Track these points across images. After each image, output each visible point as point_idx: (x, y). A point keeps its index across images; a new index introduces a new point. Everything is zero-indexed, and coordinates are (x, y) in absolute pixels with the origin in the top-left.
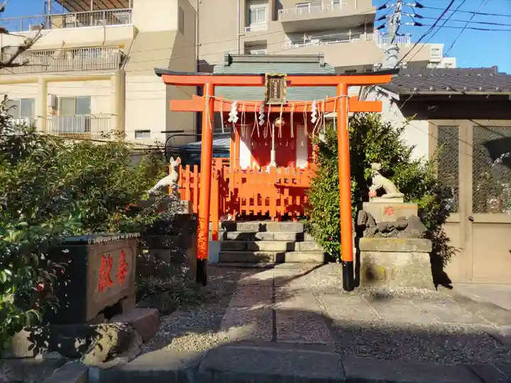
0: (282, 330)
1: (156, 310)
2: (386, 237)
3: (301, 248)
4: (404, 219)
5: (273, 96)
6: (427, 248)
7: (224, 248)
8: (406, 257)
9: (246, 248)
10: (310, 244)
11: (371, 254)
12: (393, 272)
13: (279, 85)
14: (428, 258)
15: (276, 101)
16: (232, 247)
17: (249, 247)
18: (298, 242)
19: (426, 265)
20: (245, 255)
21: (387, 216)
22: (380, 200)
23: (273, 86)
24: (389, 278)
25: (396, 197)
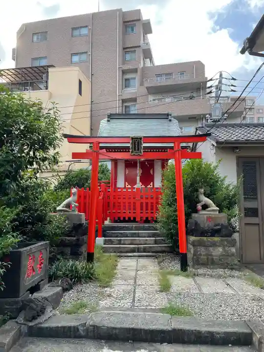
0: (139, 300)
1: (61, 288)
2: (208, 237)
3: (156, 242)
4: (218, 225)
5: (135, 150)
6: (233, 244)
7: (105, 242)
8: (220, 249)
9: (120, 242)
10: (162, 240)
11: (199, 248)
12: (213, 259)
13: (138, 143)
14: (233, 250)
15: (137, 153)
16: (111, 242)
17: (122, 242)
18: (154, 238)
19: (233, 255)
20: (120, 247)
21: (208, 223)
22: (204, 212)
23: (135, 144)
24: (210, 263)
25: (213, 210)
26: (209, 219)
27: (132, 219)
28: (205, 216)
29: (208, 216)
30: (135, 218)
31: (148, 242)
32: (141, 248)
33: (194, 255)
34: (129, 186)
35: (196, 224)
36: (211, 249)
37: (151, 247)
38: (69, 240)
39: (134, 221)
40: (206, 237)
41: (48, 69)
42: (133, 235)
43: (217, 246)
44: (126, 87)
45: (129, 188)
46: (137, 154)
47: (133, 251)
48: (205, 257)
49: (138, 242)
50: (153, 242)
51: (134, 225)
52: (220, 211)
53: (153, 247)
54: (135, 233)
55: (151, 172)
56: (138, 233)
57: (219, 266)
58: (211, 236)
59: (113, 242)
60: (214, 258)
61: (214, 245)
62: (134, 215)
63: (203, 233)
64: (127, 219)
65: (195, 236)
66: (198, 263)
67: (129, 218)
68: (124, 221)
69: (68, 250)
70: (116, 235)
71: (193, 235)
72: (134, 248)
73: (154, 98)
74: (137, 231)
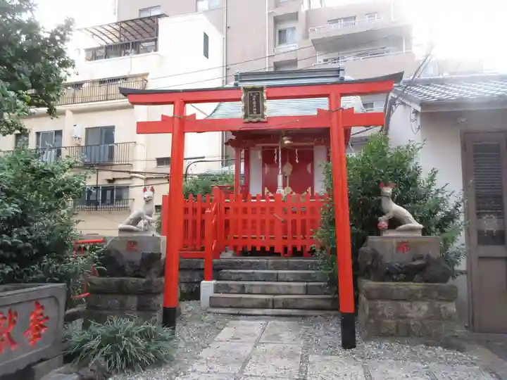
2: (399, 281)
3: (307, 290)
4: (421, 258)
5: (251, 112)
6: (451, 295)
7: (217, 289)
8: (425, 307)
9: (242, 290)
10: (320, 286)
11: (380, 304)
12: (408, 325)
13: (258, 98)
14: (452, 308)
15: (255, 117)
16: (227, 289)
17: (246, 289)
18: (305, 284)
19: (450, 317)
20: (240, 298)
21: (401, 254)
22: (392, 234)
23: (251, 100)
24: (403, 332)
25: (412, 230)
26: (402, 246)
27: (267, 249)
28: (394, 241)
29: (400, 240)
30: (272, 248)
31: (291, 291)
32: (277, 300)
33: (371, 316)
35: (376, 256)
36: (405, 305)
37: (296, 299)
38: (133, 283)
39: (271, 252)
40: (395, 280)
41: (157, 21)
42: (267, 278)
43: (417, 299)
44: (280, 43)
46: (255, 120)
47: (264, 305)
48: (392, 321)
49: (275, 290)
50: (302, 291)
51: (271, 260)
52: (425, 232)
53: (300, 299)
54: (273, 274)
55: (309, 169)
56: (277, 274)
57: (421, 339)
58: (405, 280)
59: (232, 289)
60: (412, 323)
61: (411, 297)
63: (389, 274)
64: (258, 249)
65: (374, 280)
66: (379, 333)
67: (263, 248)
68: (254, 253)
69: (133, 301)
70: (237, 276)
71: (369, 278)
72: (266, 299)
73: (326, 58)
74: (275, 272)
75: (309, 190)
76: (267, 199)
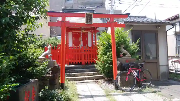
3: (94, 74)
5: (88, 21)
10: (97, 73)
13: (90, 17)
17: (76, 75)
18: (93, 72)
22: (124, 57)
23: (88, 18)
27: (80, 63)
30: (81, 63)
31: (90, 75)
32: (87, 78)
34: (75, 46)
39: (81, 64)
44: (67, 1)
45: (75, 47)
46: (89, 24)
49: (85, 75)
50: (92, 74)
51: (81, 66)
52: (132, 57)
54: (83, 70)
55: (86, 39)
59: (71, 75)
62: (81, 61)
67: (78, 62)
68: (76, 64)
72: (83, 78)
73: (81, 7)
74: (83, 69)
75: (87, 45)
76: (74, 48)
